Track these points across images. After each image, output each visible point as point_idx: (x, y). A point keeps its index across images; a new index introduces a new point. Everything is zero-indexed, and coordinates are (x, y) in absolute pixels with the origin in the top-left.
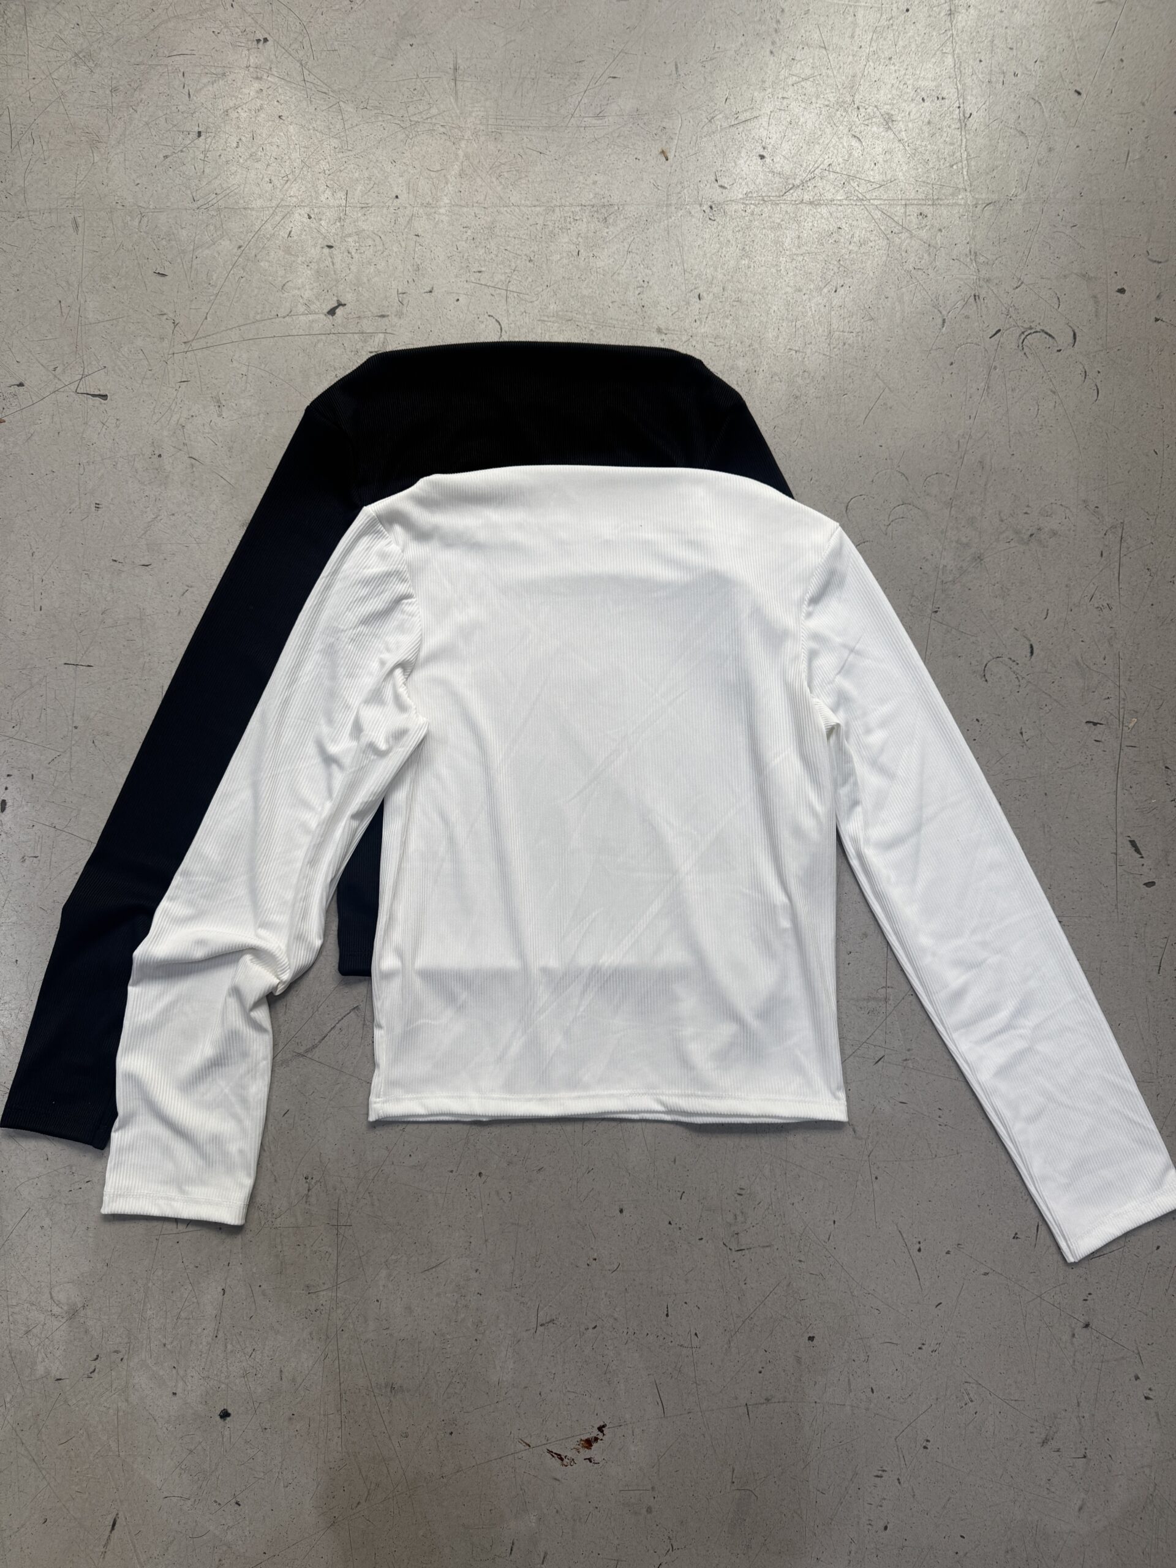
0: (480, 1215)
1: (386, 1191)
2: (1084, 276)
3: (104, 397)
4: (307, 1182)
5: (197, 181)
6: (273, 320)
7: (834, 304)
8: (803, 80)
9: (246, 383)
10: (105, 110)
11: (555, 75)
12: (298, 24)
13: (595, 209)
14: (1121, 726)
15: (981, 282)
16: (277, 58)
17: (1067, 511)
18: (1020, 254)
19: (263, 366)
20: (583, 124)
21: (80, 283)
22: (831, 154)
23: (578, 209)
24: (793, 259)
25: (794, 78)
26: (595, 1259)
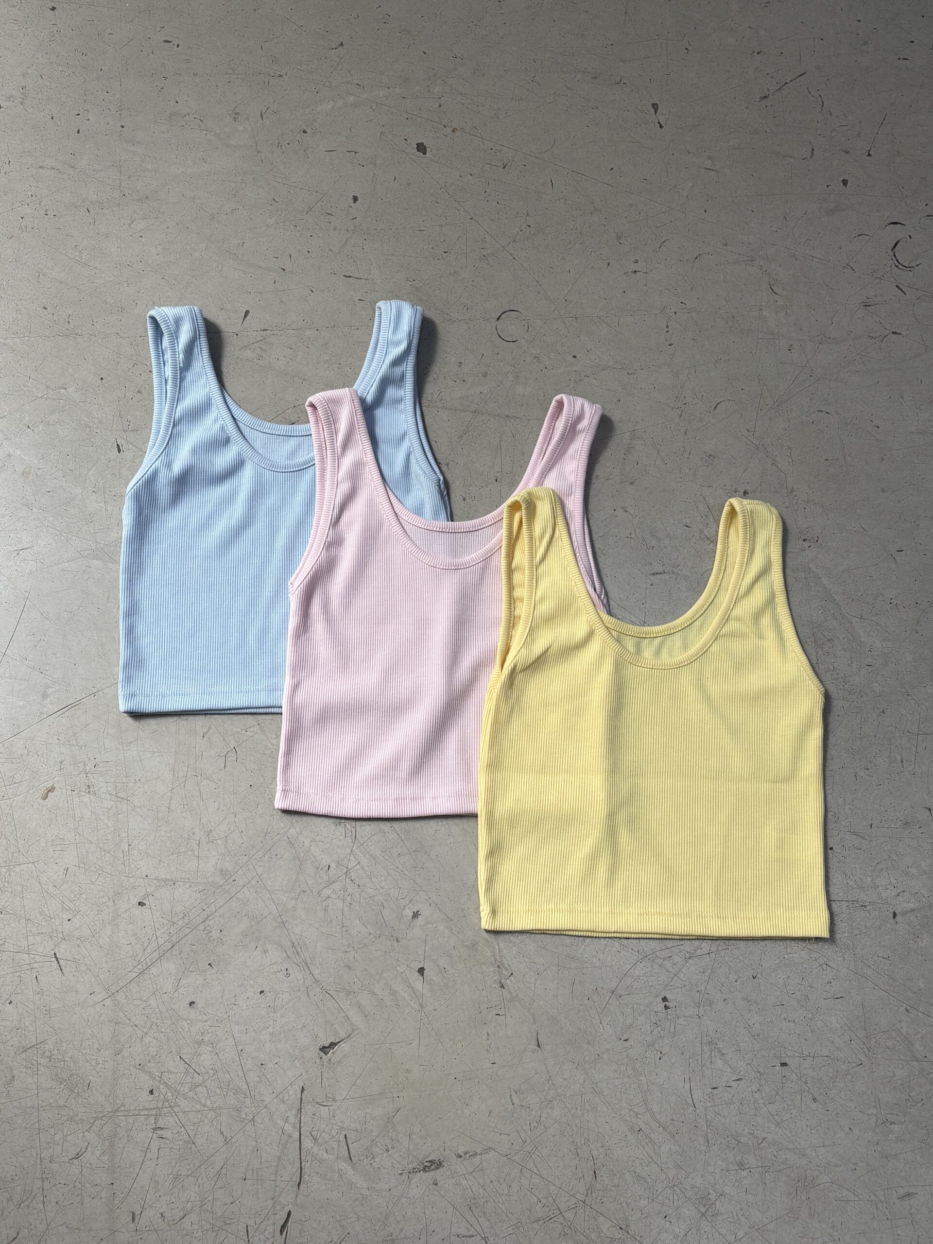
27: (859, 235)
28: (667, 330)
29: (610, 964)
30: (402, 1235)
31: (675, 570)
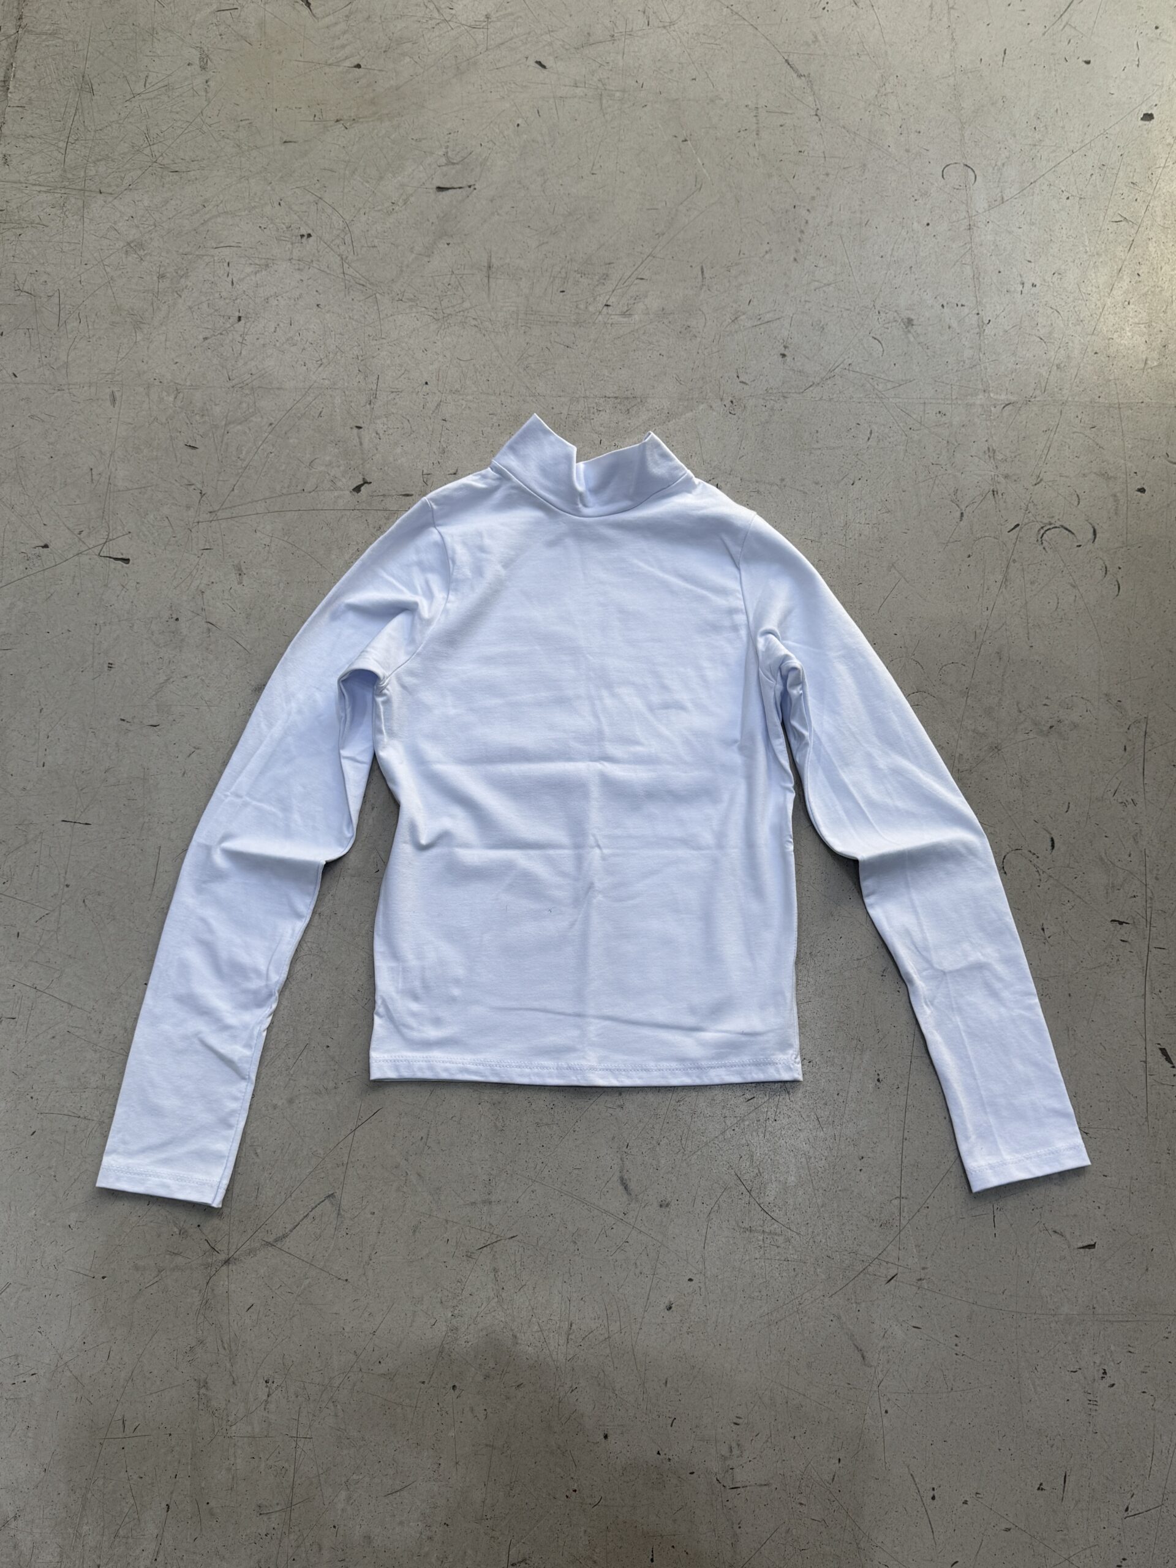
0: (452, 1434)
1: (352, 1402)
2: (1104, 475)
3: (127, 561)
4: (267, 1386)
5: (233, 362)
6: (299, 494)
7: (851, 495)
8: (825, 285)
9: (269, 552)
10: (151, 295)
11: (585, 274)
12: (341, 222)
13: (619, 400)
14: (1148, 926)
15: (1001, 479)
16: (318, 252)
17: (1088, 704)
18: (1039, 452)
19: (286, 537)
20: (610, 321)
21: (112, 453)
22: (851, 354)
23: (602, 400)
24: (811, 453)
25: (816, 283)
26: (575, 1491)
27: (1078, 496)
28: (960, 305)
29: (345, 198)
30: (155, 40)
31: (705, 288)
